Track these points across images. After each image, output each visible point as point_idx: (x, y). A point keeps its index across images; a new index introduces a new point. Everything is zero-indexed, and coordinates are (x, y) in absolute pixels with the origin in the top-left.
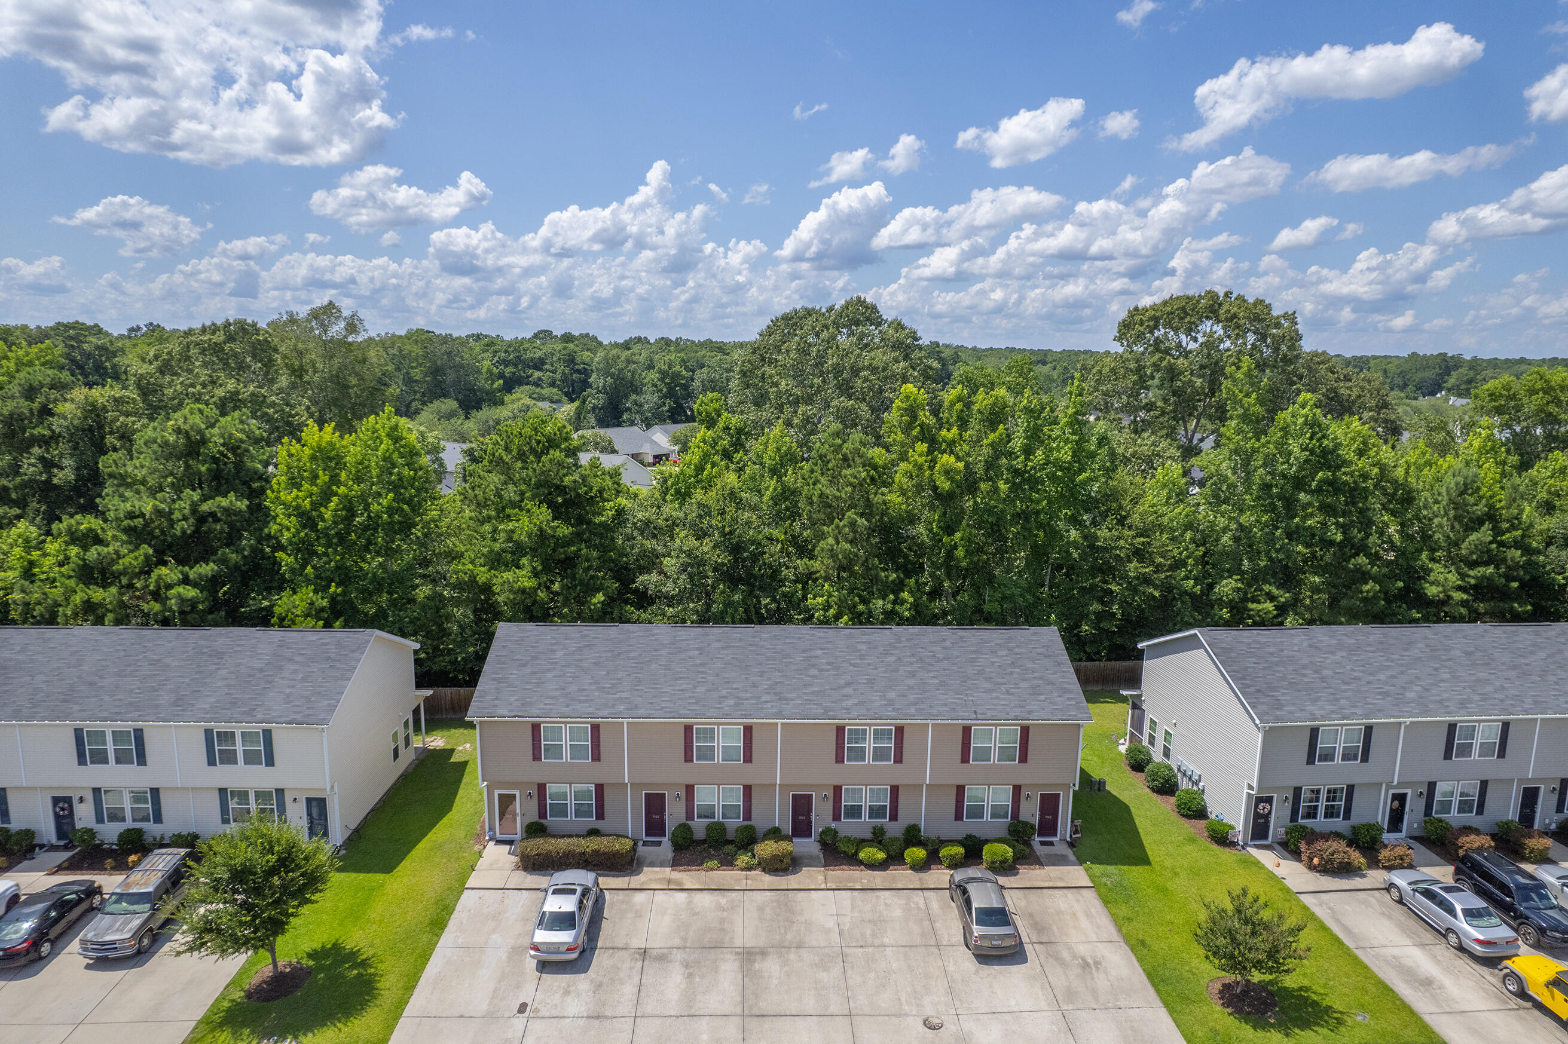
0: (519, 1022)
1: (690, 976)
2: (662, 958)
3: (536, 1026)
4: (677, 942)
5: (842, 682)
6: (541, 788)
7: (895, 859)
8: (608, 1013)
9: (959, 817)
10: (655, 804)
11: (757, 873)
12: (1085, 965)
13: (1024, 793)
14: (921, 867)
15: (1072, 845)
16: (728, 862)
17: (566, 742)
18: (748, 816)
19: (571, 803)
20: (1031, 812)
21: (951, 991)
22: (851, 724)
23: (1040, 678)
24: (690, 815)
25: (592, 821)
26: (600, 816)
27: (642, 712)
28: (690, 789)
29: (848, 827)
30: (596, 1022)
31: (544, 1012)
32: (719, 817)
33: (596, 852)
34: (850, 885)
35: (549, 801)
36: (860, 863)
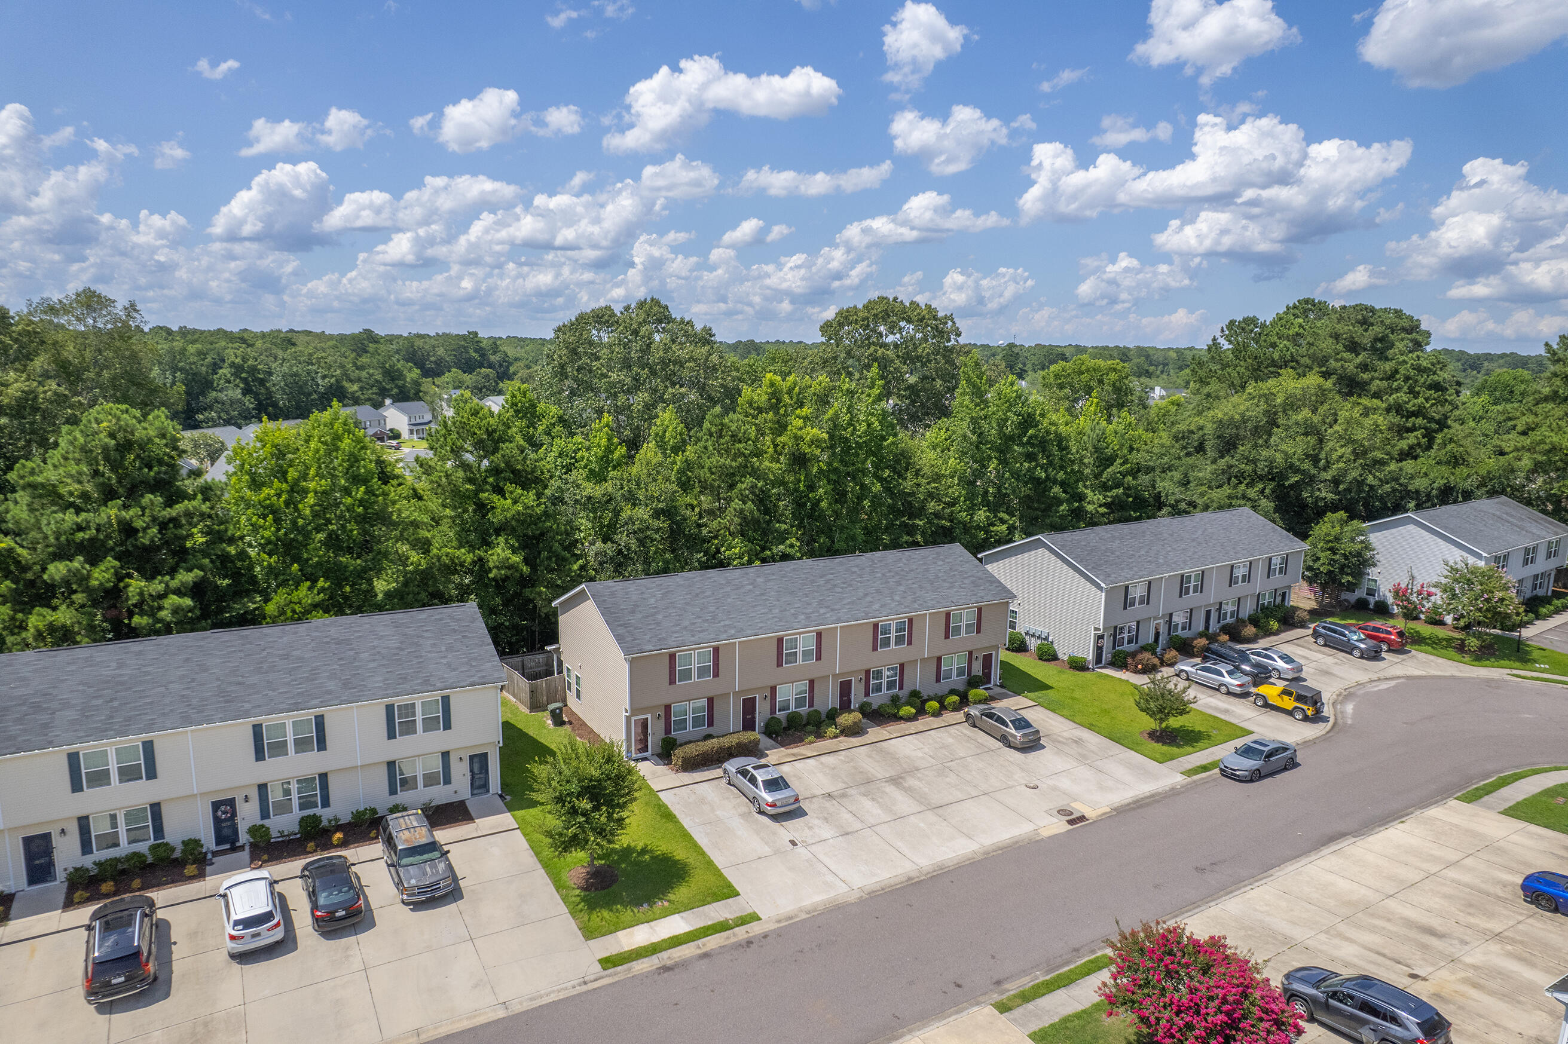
0: (799, 849)
1: (873, 799)
2: (844, 795)
3: (813, 848)
4: (841, 785)
5: (861, 594)
6: (668, 708)
7: (921, 712)
8: (850, 830)
9: (938, 680)
10: (749, 706)
11: (841, 738)
12: (1076, 742)
13: (974, 656)
14: (937, 714)
15: (1002, 686)
16: (820, 736)
17: (695, 666)
18: (811, 705)
19: (689, 717)
20: (977, 669)
21: (1022, 769)
22: (882, 620)
23: (972, 576)
24: (773, 710)
25: (704, 729)
26: (711, 724)
27: (749, 632)
28: (773, 689)
29: (877, 700)
30: (849, 836)
31: (811, 842)
32: (792, 708)
33: (739, 745)
34: (907, 732)
35: (673, 719)
36: (901, 718)
